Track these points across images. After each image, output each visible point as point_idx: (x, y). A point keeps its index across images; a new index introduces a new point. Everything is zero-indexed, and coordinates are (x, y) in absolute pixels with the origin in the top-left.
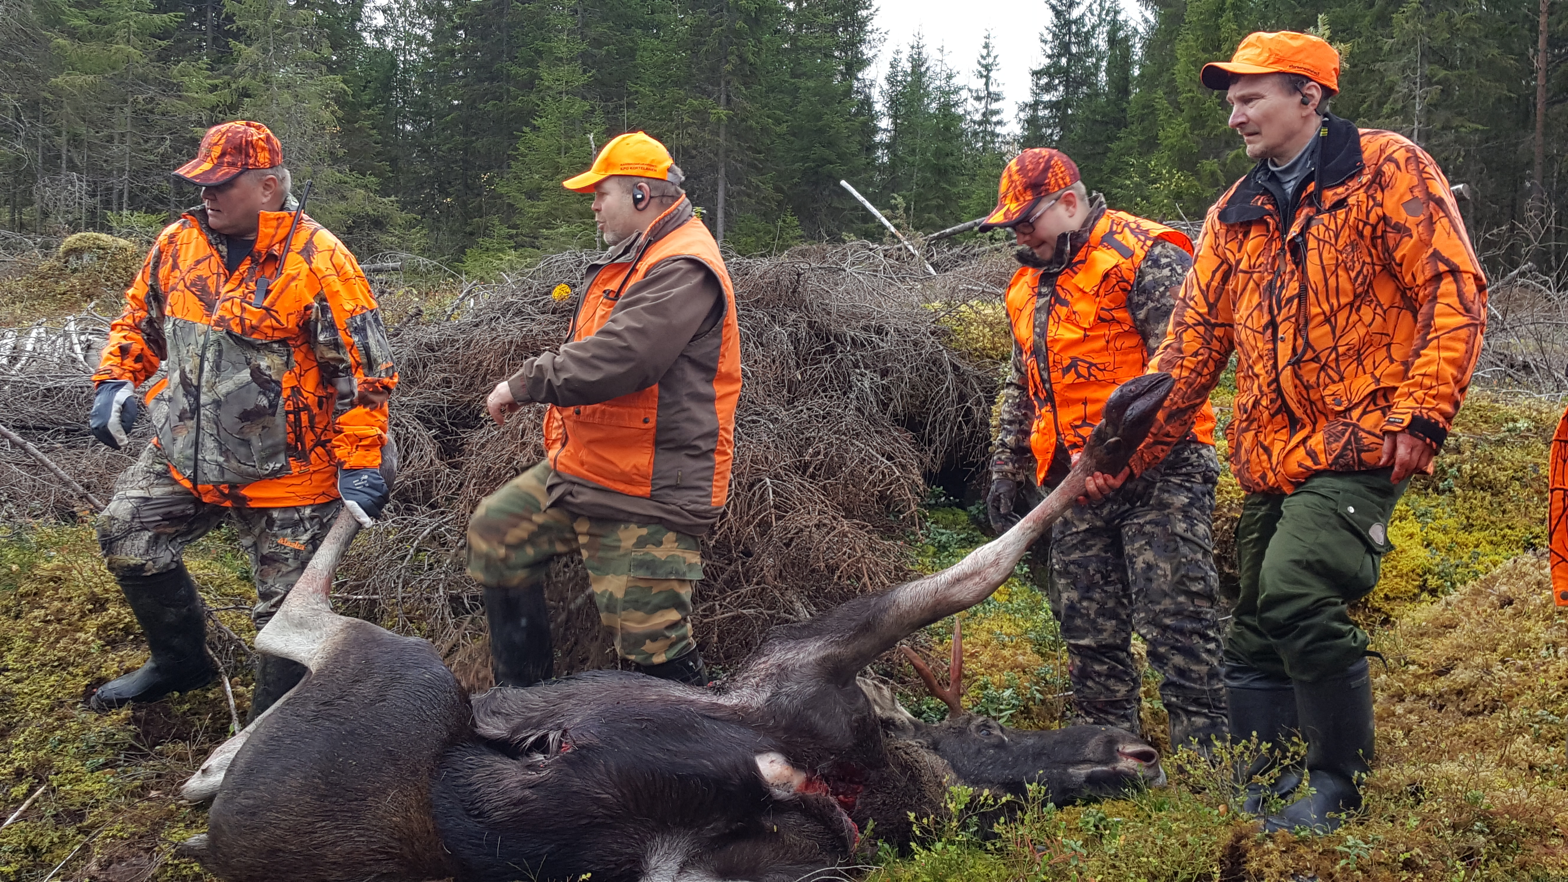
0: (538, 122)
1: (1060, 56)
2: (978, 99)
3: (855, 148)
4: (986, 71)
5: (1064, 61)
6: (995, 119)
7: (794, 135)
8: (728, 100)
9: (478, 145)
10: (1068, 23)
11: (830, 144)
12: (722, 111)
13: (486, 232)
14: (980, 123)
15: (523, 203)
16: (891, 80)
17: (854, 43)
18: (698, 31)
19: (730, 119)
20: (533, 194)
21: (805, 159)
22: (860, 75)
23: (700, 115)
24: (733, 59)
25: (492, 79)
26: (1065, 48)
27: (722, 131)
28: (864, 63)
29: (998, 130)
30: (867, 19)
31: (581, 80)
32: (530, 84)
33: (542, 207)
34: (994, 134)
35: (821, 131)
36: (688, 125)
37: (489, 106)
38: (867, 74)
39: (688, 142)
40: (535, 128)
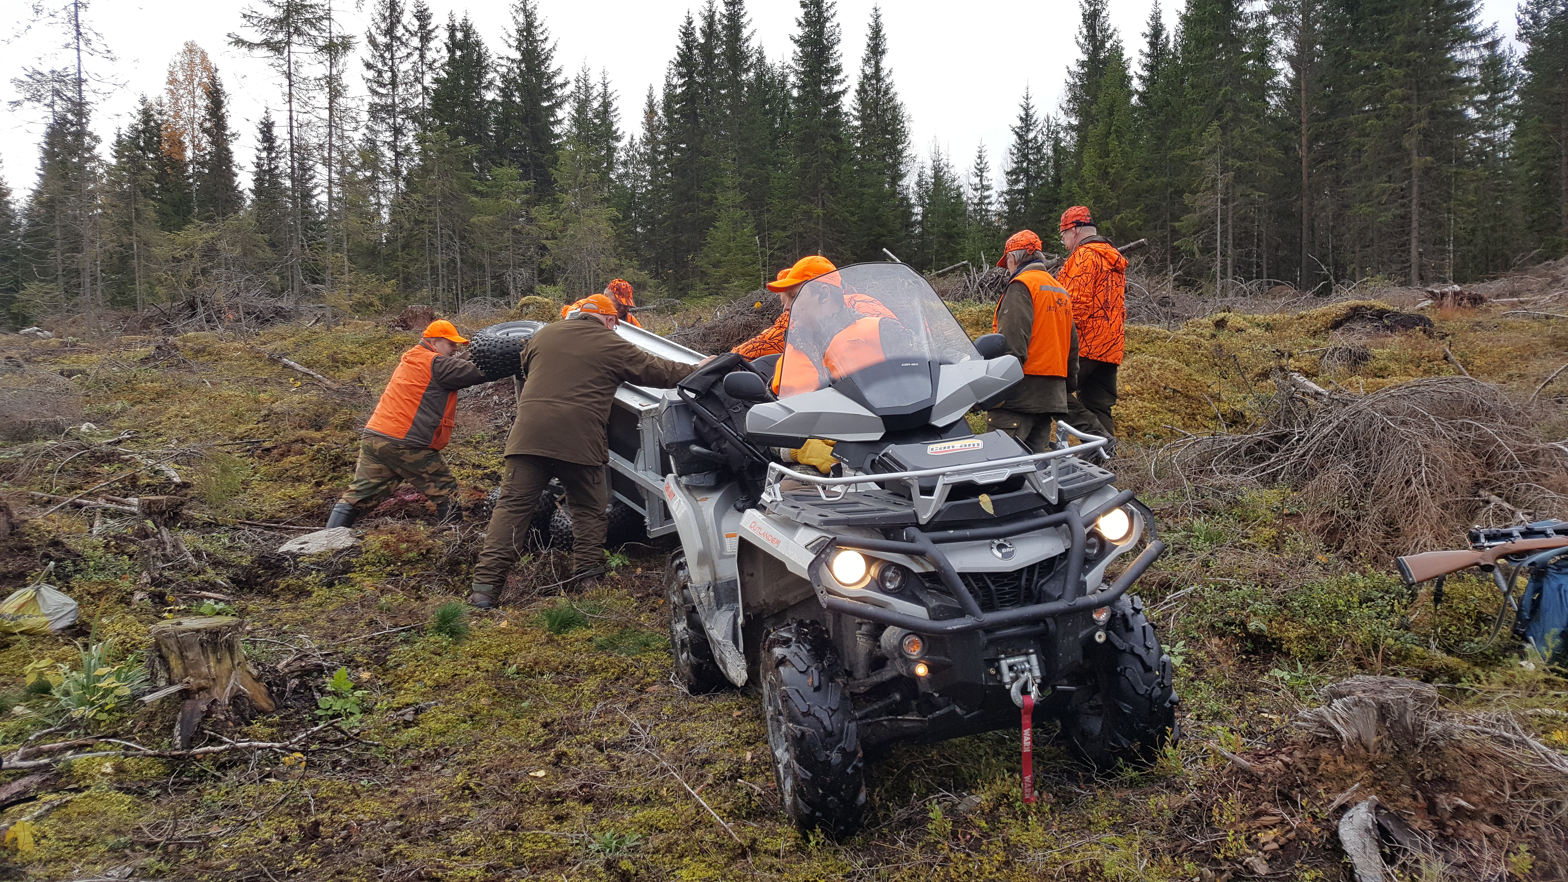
0: (717, 224)
1: (1022, 162)
2: (976, 190)
3: (898, 226)
4: (980, 171)
5: (1025, 164)
6: (986, 201)
7: (863, 221)
8: (823, 204)
9: (682, 239)
10: (1027, 142)
11: (883, 226)
12: (820, 211)
13: (692, 287)
14: (978, 204)
15: (711, 270)
16: (919, 184)
17: (895, 165)
18: (805, 166)
19: (824, 215)
20: (717, 265)
21: (869, 235)
22: (900, 183)
23: (808, 214)
24: (825, 181)
25: (688, 200)
26: (1025, 156)
27: (821, 222)
28: (902, 176)
29: (989, 207)
30: (902, 151)
31: (740, 199)
32: (710, 202)
33: (722, 271)
34: (987, 211)
35: (878, 218)
36: (800, 220)
37: (688, 216)
38: (905, 182)
39: (801, 230)
40: (715, 227)
